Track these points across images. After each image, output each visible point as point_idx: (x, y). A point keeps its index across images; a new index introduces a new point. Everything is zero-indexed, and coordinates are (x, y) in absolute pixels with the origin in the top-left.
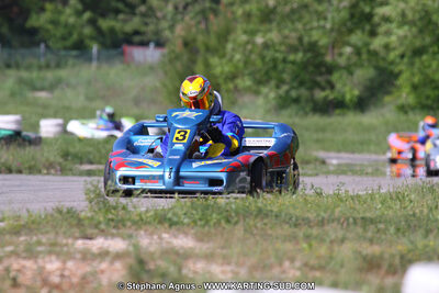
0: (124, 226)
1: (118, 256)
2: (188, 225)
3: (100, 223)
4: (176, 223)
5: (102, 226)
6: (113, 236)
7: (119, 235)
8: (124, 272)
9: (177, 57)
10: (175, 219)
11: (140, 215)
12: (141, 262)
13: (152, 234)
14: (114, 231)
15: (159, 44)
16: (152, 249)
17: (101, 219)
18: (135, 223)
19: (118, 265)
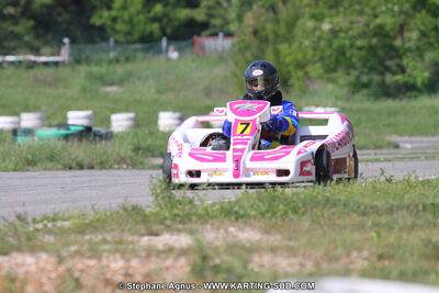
0: (190, 220)
1: (183, 252)
2: (255, 217)
3: (165, 218)
4: (243, 216)
5: (168, 222)
6: (179, 231)
7: (185, 230)
8: (188, 269)
9: (247, 47)
10: (241, 212)
11: (206, 209)
12: (205, 258)
13: (218, 228)
14: (180, 226)
15: (228, 35)
16: (218, 243)
17: (167, 215)
18: (200, 217)
19: (183, 261)
